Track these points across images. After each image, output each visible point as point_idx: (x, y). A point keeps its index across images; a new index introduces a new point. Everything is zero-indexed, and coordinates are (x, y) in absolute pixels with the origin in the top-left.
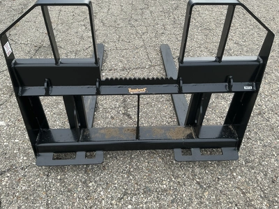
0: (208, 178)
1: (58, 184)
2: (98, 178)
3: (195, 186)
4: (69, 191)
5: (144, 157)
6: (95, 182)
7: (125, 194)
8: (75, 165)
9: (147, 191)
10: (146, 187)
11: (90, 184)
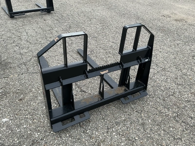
0: (139, 108)
1: (70, 139)
2: (89, 127)
3: (136, 113)
4: (79, 139)
5: (106, 109)
6: (89, 129)
7: (108, 129)
8: (73, 126)
9: (118, 124)
10: (116, 122)
11: (88, 132)
